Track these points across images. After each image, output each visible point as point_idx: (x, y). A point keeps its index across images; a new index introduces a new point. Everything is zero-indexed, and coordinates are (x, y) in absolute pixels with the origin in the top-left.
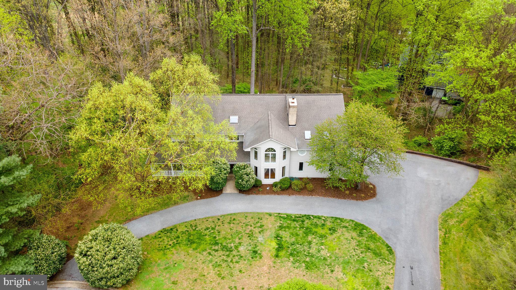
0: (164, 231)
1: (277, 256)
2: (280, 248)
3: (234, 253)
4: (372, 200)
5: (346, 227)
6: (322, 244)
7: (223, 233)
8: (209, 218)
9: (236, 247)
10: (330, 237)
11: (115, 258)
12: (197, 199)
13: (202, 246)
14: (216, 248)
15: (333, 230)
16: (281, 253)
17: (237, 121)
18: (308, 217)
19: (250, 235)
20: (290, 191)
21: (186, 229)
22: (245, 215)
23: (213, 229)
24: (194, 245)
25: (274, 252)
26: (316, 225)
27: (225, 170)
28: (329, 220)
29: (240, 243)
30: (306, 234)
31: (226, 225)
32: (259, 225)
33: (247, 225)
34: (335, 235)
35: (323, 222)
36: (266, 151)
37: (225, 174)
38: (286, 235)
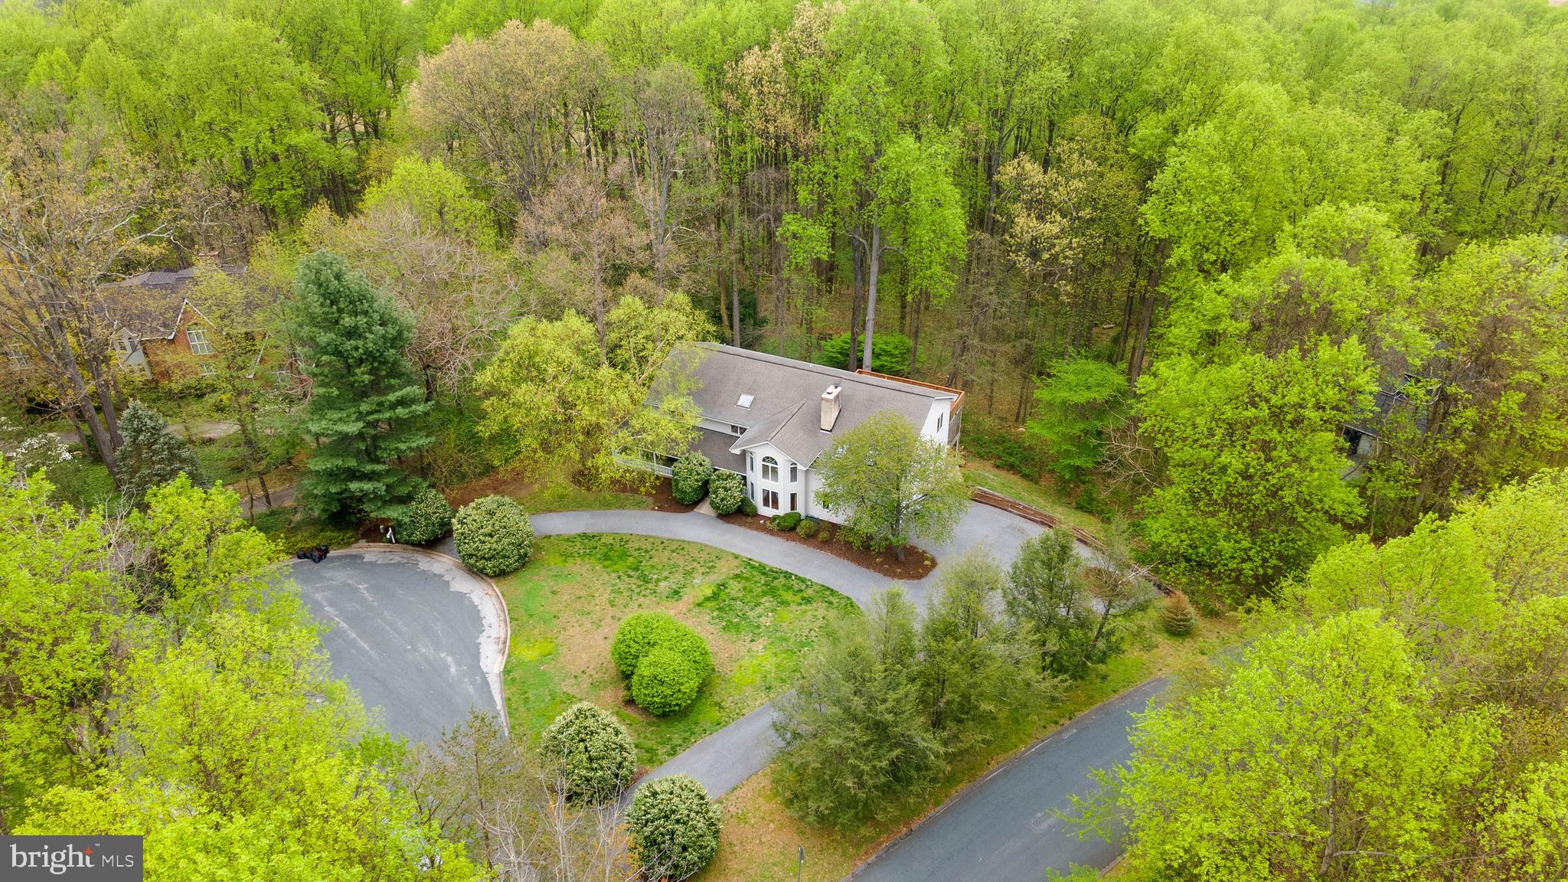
0: (584, 536)
1: (699, 605)
2: (715, 596)
3: (650, 586)
4: (911, 581)
5: (831, 603)
6: (774, 611)
7: (655, 560)
8: (651, 537)
9: (658, 580)
10: (794, 607)
11: (491, 536)
12: (653, 509)
13: (616, 567)
14: (633, 574)
15: (808, 601)
16: (709, 604)
17: (747, 405)
18: (788, 575)
19: (688, 573)
20: (793, 534)
21: (612, 542)
22: (702, 547)
23: (647, 551)
24: (607, 563)
25: (701, 599)
26: (789, 588)
27: (698, 474)
28: (815, 587)
29: (666, 578)
30: (764, 594)
31: (666, 553)
32: (711, 564)
33: (694, 560)
34: (803, 607)
35: (803, 587)
36: (764, 460)
37: (697, 480)
38: (734, 588)
